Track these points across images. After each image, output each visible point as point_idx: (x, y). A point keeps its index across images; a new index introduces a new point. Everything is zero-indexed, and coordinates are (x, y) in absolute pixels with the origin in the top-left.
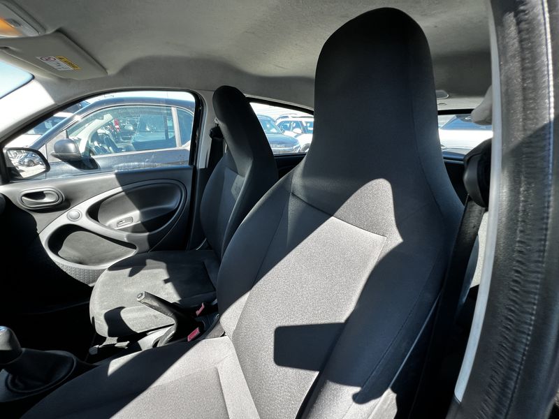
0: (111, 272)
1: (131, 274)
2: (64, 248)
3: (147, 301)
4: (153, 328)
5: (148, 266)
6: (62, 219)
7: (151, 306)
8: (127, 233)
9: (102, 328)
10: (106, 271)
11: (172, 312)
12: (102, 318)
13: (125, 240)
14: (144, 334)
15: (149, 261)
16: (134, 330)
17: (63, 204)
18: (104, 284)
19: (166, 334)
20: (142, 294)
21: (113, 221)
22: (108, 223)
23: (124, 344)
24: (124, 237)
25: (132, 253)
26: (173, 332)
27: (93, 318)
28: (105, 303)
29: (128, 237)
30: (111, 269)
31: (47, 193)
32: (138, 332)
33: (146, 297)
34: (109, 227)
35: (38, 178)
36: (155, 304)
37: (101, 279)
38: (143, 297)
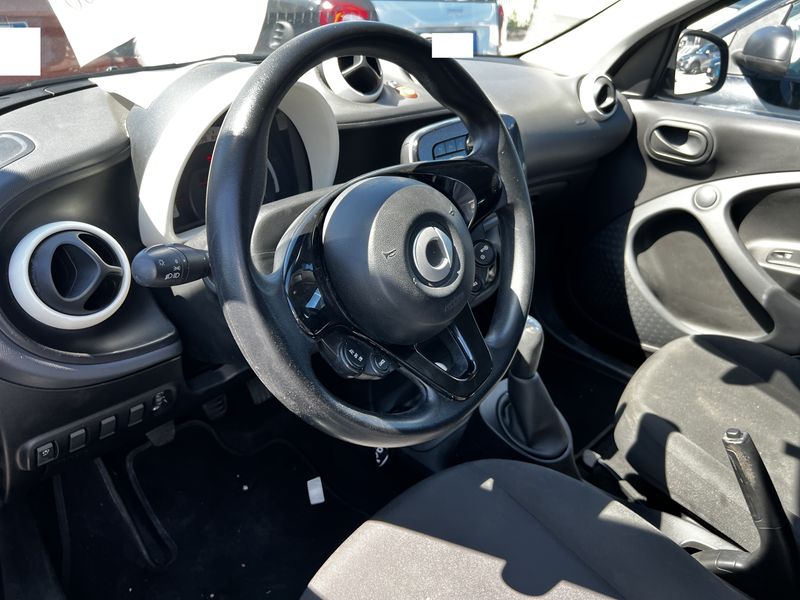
0: (696, 347)
1: (730, 378)
2: (651, 252)
3: (739, 455)
4: (702, 516)
5: (771, 386)
6: (682, 197)
7: (739, 474)
8: (776, 286)
9: (626, 433)
10: (688, 339)
11: (770, 524)
12: (638, 417)
13: (763, 298)
14: (678, 511)
15: (779, 377)
16: (670, 487)
17: (704, 167)
18: (673, 361)
19: (721, 554)
20: (739, 435)
21: (764, 245)
22: (752, 245)
23: (634, 494)
24: (764, 290)
25: (755, 335)
26: (739, 565)
27: (624, 406)
28: (656, 397)
29: (773, 296)
30: (701, 340)
31: (693, 137)
32: (673, 497)
33: (743, 446)
34: (750, 254)
35: (694, 99)
36: (751, 475)
37: (674, 347)
38: (739, 442)
